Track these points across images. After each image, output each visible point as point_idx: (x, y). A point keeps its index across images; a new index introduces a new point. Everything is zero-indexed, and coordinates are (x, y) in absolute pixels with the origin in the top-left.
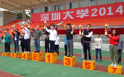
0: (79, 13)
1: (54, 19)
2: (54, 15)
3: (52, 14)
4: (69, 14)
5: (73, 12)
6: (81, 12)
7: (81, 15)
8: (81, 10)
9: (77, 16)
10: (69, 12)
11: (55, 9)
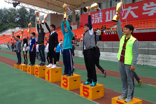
0: (147, 8)
1: (109, 19)
2: (109, 14)
3: (106, 13)
4: (131, 10)
5: (137, 7)
6: (150, 6)
7: (149, 11)
8: (150, 3)
9: (143, 13)
10: (132, 7)
11: (111, 6)
